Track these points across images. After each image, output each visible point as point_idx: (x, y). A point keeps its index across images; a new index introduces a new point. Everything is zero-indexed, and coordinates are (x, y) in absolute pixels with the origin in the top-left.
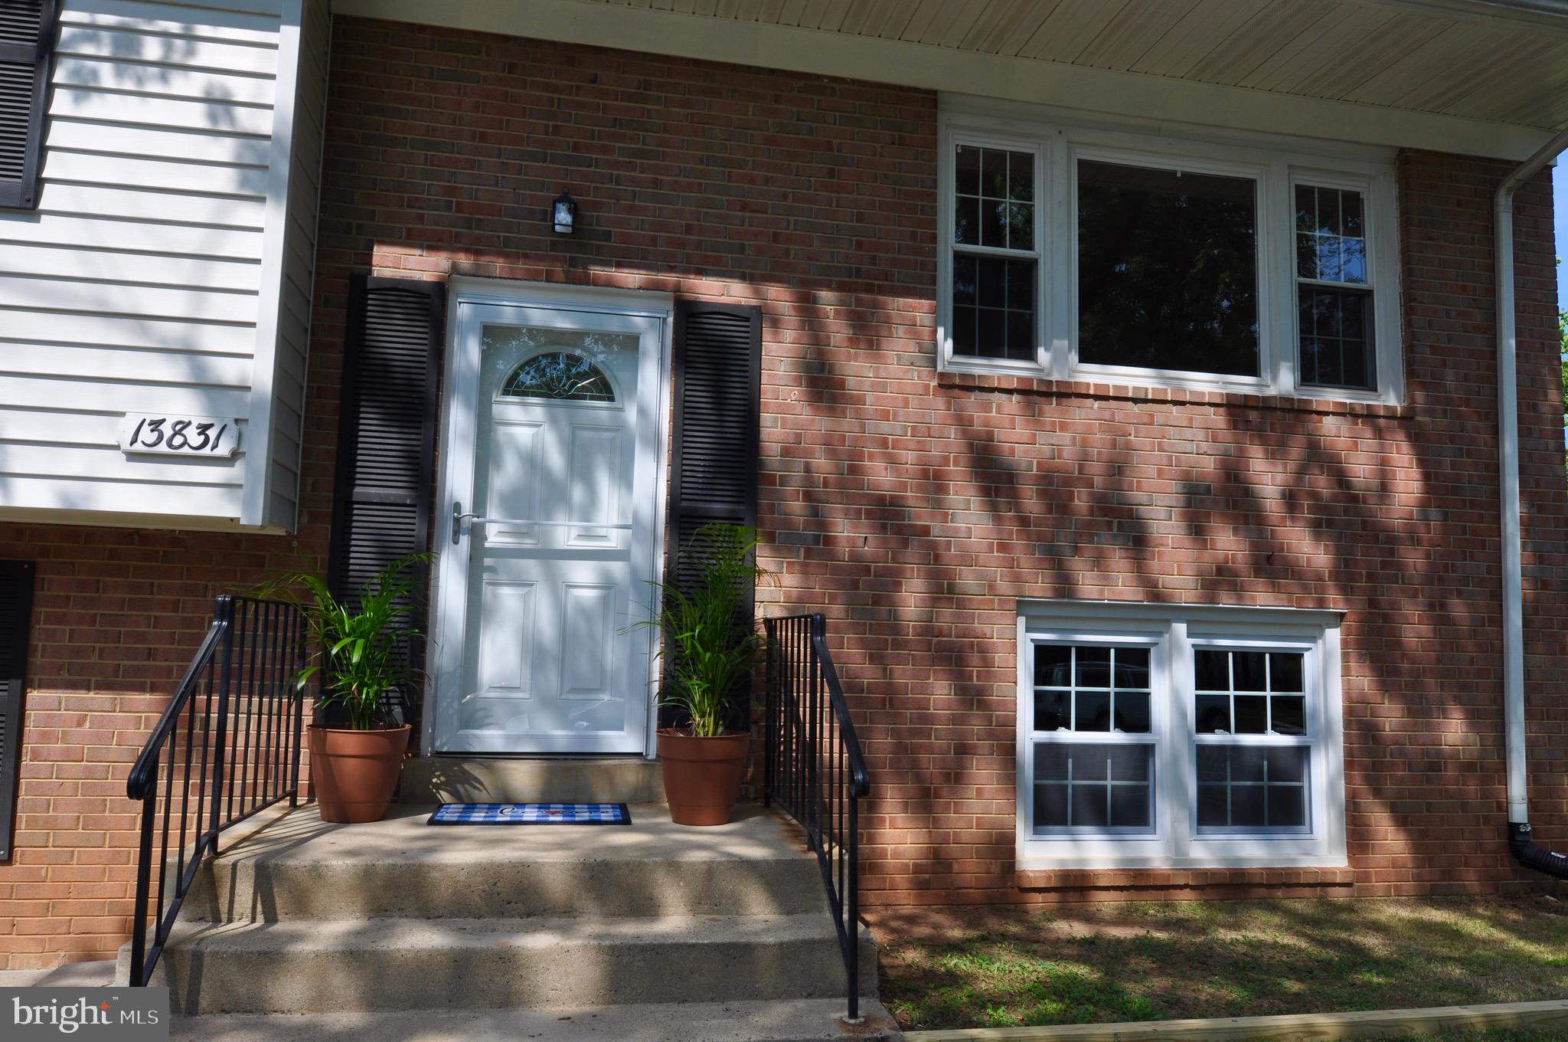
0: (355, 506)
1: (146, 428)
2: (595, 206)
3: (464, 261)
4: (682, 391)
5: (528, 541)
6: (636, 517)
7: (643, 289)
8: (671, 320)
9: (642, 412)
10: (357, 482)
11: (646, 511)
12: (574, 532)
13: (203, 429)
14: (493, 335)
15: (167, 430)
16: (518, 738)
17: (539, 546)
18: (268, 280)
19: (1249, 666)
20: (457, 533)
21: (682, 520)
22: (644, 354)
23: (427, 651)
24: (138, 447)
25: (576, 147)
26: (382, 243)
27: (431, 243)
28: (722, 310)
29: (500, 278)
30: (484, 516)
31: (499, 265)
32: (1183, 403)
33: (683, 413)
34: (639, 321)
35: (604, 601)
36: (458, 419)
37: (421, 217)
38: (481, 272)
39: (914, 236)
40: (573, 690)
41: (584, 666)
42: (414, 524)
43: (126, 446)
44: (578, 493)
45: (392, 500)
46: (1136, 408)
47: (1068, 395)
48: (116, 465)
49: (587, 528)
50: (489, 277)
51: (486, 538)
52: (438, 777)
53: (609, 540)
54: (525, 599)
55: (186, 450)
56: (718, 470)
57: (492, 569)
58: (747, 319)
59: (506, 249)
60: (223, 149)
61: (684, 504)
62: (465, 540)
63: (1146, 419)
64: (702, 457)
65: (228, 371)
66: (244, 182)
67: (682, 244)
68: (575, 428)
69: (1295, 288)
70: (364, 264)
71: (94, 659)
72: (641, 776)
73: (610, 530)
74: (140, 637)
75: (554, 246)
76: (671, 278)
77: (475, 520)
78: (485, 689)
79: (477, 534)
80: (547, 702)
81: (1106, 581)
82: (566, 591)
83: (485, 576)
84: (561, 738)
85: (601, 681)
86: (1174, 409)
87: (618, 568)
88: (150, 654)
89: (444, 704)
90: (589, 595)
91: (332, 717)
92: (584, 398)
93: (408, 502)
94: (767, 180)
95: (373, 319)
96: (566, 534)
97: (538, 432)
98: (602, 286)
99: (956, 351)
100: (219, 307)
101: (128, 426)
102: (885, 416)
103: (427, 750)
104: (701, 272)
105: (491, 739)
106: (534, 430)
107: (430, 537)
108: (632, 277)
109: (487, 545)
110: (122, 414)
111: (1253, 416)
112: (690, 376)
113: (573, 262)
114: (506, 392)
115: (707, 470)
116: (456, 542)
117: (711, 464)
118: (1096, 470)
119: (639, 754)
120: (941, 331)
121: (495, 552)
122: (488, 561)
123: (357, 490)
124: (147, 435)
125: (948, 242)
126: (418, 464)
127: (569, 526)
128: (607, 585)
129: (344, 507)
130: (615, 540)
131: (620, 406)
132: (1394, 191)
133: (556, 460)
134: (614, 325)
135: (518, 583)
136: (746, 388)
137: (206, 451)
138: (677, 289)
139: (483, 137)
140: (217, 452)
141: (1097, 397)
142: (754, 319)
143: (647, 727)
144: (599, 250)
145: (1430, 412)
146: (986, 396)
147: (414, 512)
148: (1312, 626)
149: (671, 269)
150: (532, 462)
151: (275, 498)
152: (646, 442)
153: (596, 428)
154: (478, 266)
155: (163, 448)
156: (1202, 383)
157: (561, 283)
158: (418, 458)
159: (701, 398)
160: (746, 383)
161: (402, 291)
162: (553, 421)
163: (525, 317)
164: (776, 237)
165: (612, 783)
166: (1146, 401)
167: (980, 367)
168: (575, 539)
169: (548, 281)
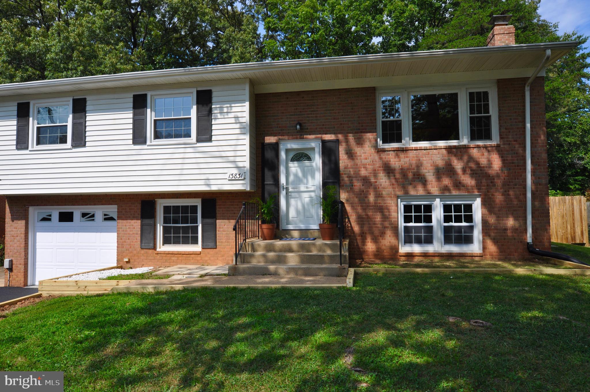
0: (265, 185)
1: (231, 175)
2: (305, 123)
3: (280, 137)
4: (323, 158)
5: (296, 190)
6: (316, 184)
7: (315, 139)
8: (321, 145)
9: (317, 164)
11: (318, 183)
12: (305, 187)
13: (239, 174)
14: (287, 151)
15: (234, 175)
16: (296, 227)
18: (247, 148)
19: (458, 208)
20: (283, 189)
21: (325, 183)
22: (316, 152)
24: (230, 179)
25: (301, 112)
26: (266, 136)
27: (274, 135)
28: (330, 141)
29: (287, 140)
30: (288, 185)
31: (286, 137)
32: (437, 149)
33: (324, 163)
34: (314, 145)
35: (311, 201)
36: (282, 169)
37: (273, 130)
38: (284, 139)
39: (371, 120)
40: (307, 218)
42: (275, 188)
43: (228, 179)
44: (305, 181)
45: (271, 184)
46: (425, 151)
47: (408, 150)
48: (226, 182)
49: (307, 187)
51: (289, 190)
52: (283, 234)
54: (296, 201)
55: (237, 178)
56: (331, 174)
59: (288, 134)
60: (238, 126)
61: (325, 180)
62: (285, 190)
63: (427, 154)
64: (327, 171)
65: (241, 164)
66: (241, 131)
67: (322, 128)
68: (303, 167)
69: (469, 118)
70: (264, 141)
71: (226, 215)
73: (311, 187)
74: (232, 211)
75: (297, 132)
76: (320, 136)
77: (286, 186)
78: (290, 218)
79: (287, 189)
80: (300, 220)
81: (417, 191)
82: (303, 199)
83: (289, 197)
84: (303, 227)
85: (311, 216)
86: (435, 151)
87: (313, 194)
88: (234, 213)
89: (283, 221)
90: (307, 200)
91: (264, 222)
92: (306, 161)
93: (274, 184)
94: (339, 113)
95: (266, 151)
96: (302, 188)
97: (296, 169)
98: (307, 139)
99: (383, 143)
100: (239, 153)
101: (228, 175)
102: (366, 159)
103: (280, 229)
104: (326, 134)
105: (291, 227)
107: (279, 190)
108: (313, 136)
110: (227, 173)
111: (454, 150)
112: (324, 155)
113: (301, 135)
114: (291, 161)
115: (329, 173)
116: (283, 191)
118: (414, 166)
119: (318, 229)
120: (379, 140)
121: (291, 192)
122: (290, 194)
123: (265, 182)
124: (231, 176)
125: (380, 119)
127: (303, 186)
128: (311, 198)
129: (263, 185)
130: (312, 189)
131: (312, 162)
132: (497, 90)
133: (300, 174)
134: (309, 146)
135: (295, 198)
137: (240, 178)
138: (321, 138)
139: (283, 113)
140: (242, 178)
141: (415, 150)
142: (337, 142)
144: (306, 132)
145: (504, 144)
146: (389, 152)
147: (275, 186)
148: (474, 198)
149: (320, 134)
150: (296, 175)
151: (251, 185)
152: (317, 169)
153: (308, 167)
155: (233, 178)
156: (441, 144)
157: (299, 139)
158: (275, 176)
159: (327, 159)
161: (270, 144)
162: (299, 166)
163: (292, 147)
164: (341, 124)
165: (312, 234)
166: (427, 149)
167: (387, 146)
168: (305, 189)
169: (297, 139)
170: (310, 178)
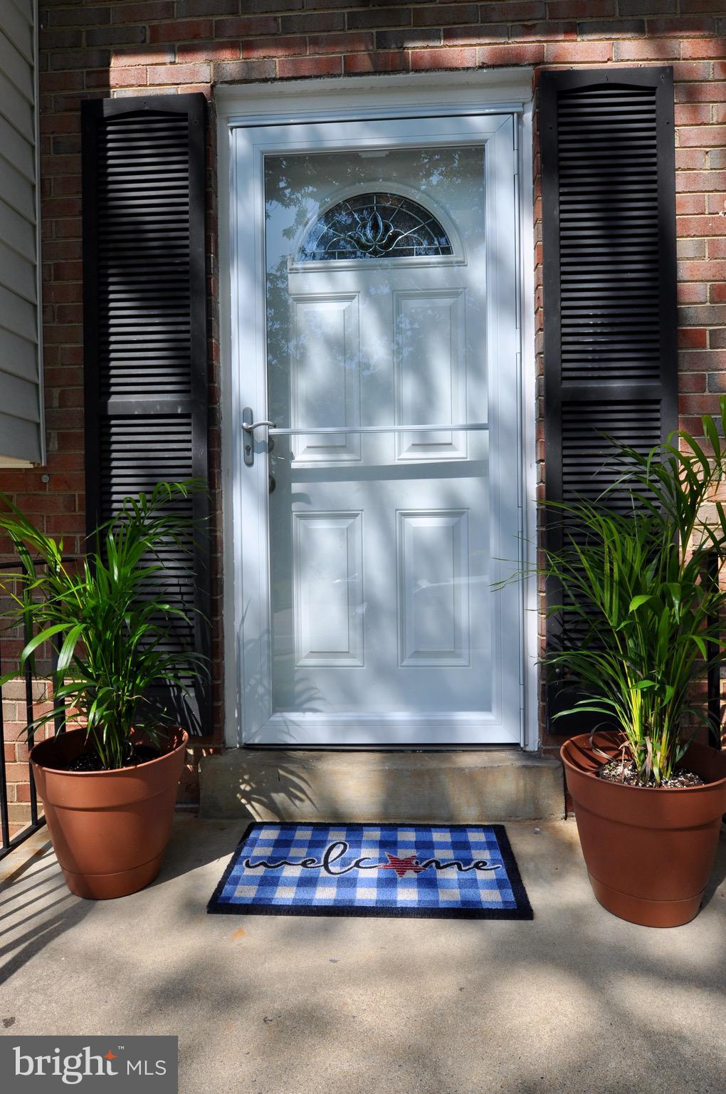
0: (113, 422)
3: (231, 60)
4: (556, 212)
5: (345, 457)
6: (492, 414)
7: (488, 67)
8: (528, 117)
9: (495, 259)
10: (113, 389)
11: (506, 403)
12: (407, 441)
14: (279, 172)
16: (348, 725)
17: (361, 464)
20: (249, 450)
21: (566, 409)
22: (493, 175)
23: (224, 612)
26: (121, 54)
27: (183, 42)
28: (612, 81)
29: (282, 79)
30: (286, 425)
31: (279, 60)
34: (481, 125)
35: (452, 534)
37: (168, 8)
38: (255, 75)
40: (417, 654)
41: (431, 624)
42: (189, 441)
44: (408, 389)
45: (158, 410)
49: (423, 433)
50: (265, 80)
51: (291, 457)
52: (247, 782)
53: (455, 449)
54: (347, 535)
56: (616, 329)
57: (301, 497)
58: (651, 91)
59: (285, 35)
61: (567, 385)
62: (261, 460)
64: (591, 312)
68: (400, 296)
70: (97, 86)
72: (522, 783)
73: (455, 432)
75: (352, 20)
76: (529, 44)
77: (273, 431)
78: (304, 654)
79: (277, 448)
80: (383, 671)
82: (401, 523)
83: (295, 507)
85: (455, 640)
87: (468, 487)
89: (253, 682)
90: (429, 526)
92: (410, 253)
93: (179, 411)
95: (115, 163)
96: (394, 443)
97: (349, 307)
98: (427, 70)
103: (232, 735)
104: (573, 29)
106: (345, 305)
107: (214, 459)
108: (470, 51)
109: (294, 465)
112: (566, 190)
113: (382, 41)
114: (307, 255)
115: (599, 330)
116: (250, 464)
117: (605, 321)
119: (514, 746)
121: (306, 475)
122: (296, 487)
123: (114, 399)
126: (188, 357)
127: (400, 431)
128: (454, 511)
129: (98, 425)
130: (462, 448)
131: (460, 259)
133: (376, 347)
134: (444, 133)
135: (339, 514)
136: (654, 200)
138: (539, 60)
142: (661, 89)
143: (524, 709)
144: (419, 17)
147: (189, 424)
149: (529, 29)
150: (344, 354)
152: (502, 302)
153: (430, 294)
154: (248, 66)
157: (368, 73)
158: (188, 349)
159: (586, 225)
160: (654, 191)
161: (149, 115)
162: (367, 290)
163: (318, 137)
165: (480, 794)
168: (409, 450)
169: (349, 73)
170: (442, 369)
